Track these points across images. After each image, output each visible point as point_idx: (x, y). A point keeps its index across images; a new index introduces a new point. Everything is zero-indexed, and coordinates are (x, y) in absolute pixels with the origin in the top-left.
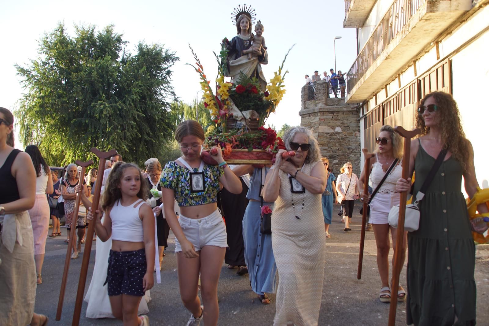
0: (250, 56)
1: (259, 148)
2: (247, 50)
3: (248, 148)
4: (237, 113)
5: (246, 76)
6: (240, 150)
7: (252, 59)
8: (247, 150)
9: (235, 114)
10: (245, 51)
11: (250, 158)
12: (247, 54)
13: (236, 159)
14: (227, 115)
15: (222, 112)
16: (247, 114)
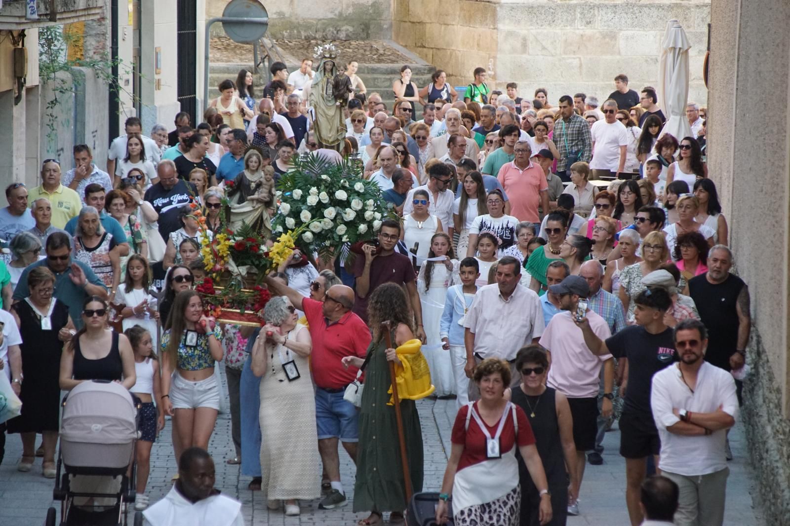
0: (255, 202)
1: (251, 310)
2: (252, 197)
3: (240, 309)
4: (233, 267)
5: (247, 226)
6: (231, 310)
7: (257, 207)
8: (238, 311)
9: (230, 269)
10: (249, 197)
11: (241, 320)
12: (252, 200)
13: (226, 319)
14: (223, 270)
15: (218, 267)
16: (243, 270)
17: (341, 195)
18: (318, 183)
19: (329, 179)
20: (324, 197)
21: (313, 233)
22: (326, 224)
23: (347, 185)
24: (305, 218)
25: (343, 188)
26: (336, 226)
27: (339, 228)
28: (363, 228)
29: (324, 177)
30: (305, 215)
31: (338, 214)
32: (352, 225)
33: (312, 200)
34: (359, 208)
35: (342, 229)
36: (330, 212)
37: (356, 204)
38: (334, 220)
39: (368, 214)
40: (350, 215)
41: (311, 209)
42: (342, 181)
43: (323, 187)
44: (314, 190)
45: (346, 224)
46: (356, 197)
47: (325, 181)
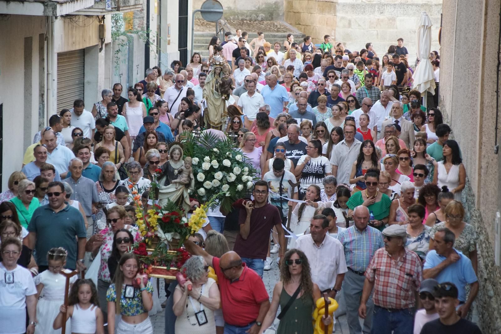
2: (176, 180)
10: (173, 181)
12: (175, 183)
17: (227, 163)
18: (210, 154)
19: (218, 151)
20: (215, 164)
21: (205, 189)
22: (215, 183)
23: (231, 156)
24: (200, 178)
25: (228, 158)
26: (221, 185)
27: (224, 186)
28: (240, 187)
29: (215, 150)
30: (201, 177)
31: (224, 176)
32: (232, 185)
33: (206, 166)
34: (239, 173)
35: (226, 187)
36: (219, 175)
37: (237, 170)
38: (221, 181)
39: (244, 178)
40: (232, 178)
41: (205, 172)
42: (227, 153)
43: (213, 157)
44: (207, 158)
45: (229, 183)
46: (237, 165)
47: (216, 153)
